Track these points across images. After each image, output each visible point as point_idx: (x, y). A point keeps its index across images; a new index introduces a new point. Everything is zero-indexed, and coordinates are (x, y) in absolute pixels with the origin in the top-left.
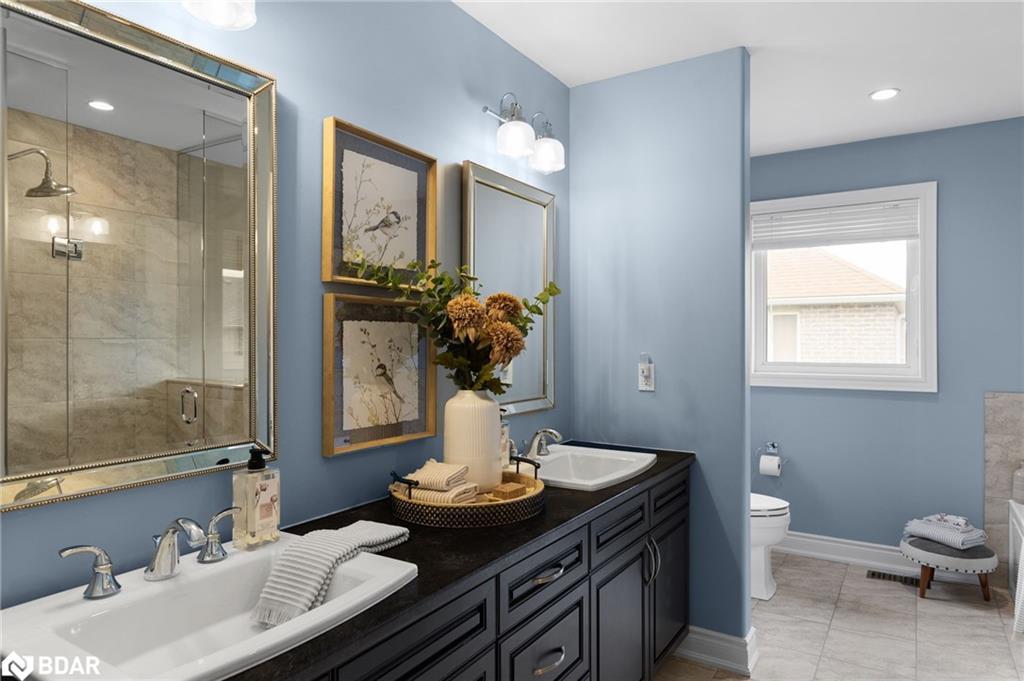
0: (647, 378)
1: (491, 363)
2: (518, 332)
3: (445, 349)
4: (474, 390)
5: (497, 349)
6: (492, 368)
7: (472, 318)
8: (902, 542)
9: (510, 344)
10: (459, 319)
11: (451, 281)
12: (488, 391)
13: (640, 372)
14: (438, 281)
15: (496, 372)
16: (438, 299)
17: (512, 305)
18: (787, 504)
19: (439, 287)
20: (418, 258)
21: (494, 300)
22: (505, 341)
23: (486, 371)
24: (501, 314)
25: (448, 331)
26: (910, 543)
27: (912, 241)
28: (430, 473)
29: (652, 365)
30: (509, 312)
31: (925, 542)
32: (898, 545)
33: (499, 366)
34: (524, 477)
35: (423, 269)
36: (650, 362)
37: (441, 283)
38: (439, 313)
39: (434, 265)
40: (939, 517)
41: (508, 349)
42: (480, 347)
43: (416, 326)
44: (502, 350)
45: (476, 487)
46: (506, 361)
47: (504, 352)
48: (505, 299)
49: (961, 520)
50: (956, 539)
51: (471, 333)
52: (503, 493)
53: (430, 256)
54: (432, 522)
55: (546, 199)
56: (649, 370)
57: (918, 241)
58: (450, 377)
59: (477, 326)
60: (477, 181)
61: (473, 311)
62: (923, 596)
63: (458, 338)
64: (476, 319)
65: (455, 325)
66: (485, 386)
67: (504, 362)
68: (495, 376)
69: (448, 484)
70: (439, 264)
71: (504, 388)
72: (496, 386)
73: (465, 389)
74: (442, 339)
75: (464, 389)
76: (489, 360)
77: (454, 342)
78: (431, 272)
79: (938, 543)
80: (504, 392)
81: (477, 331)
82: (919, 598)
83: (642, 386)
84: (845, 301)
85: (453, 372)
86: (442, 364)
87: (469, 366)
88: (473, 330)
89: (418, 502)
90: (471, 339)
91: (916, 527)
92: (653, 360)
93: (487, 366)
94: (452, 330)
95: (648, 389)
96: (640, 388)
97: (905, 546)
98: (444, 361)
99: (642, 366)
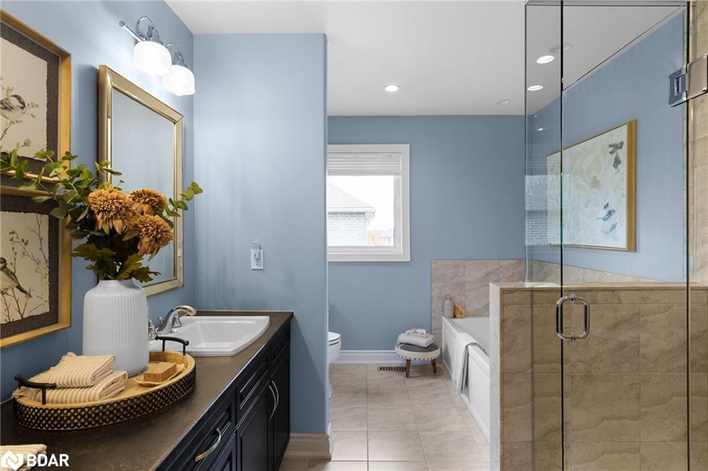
0: (258, 260)
1: (139, 254)
2: (166, 225)
3: (85, 240)
4: (120, 280)
5: (146, 239)
6: (140, 257)
7: (118, 211)
8: (396, 347)
9: (159, 236)
10: (104, 211)
11: (90, 174)
12: (133, 279)
13: (253, 256)
14: (73, 173)
15: (145, 261)
16: (75, 190)
17: (157, 200)
18: (339, 336)
19: (76, 179)
20: (48, 148)
21: (138, 196)
22: (155, 233)
23: (132, 261)
24: (146, 207)
25: (90, 223)
26: (401, 348)
27: (396, 177)
28: (68, 369)
29: (262, 250)
30: (153, 207)
31: (408, 346)
32: (394, 349)
33: (146, 257)
34: (170, 354)
35: (55, 158)
36: (260, 248)
37: (78, 176)
38: (78, 205)
39: (69, 156)
40: (414, 331)
41: (157, 240)
42: (126, 238)
43: (46, 217)
44: (151, 241)
45: (124, 375)
46: (153, 251)
47: (152, 243)
48: (149, 194)
49: (424, 331)
50: (423, 342)
51: (118, 225)
52: (155, 375)
53: (63, 148)
54: (76, 424)
55: (176, 117)
56: (260, 254)
57: (401, 177)
58: (90, 268)
59: (124, 218)
60: (114, 87)
61: (120, 203)
62: (407, 376)
63: (102, 229)
64: (123, 211)
65: (99, 217)
66: (131, 275)
67: (151, 253)
68: (144, 265)
69: (94, 378)
70: (75, 157)
71: (151, 276)
72: (143, 275)
73: (109, 279)
74: (81, 230)
75: (106, 279)
76: (137, 251)
77: (96, 234)
78: (66, 163)
79: (414, 345)
80: (151, 279)
81: (123, 222)
82: (406, 379)
83: (254, 266)
84: (342, 211)
85: (93, 263)
86: (81, 256)
87: (113, 257)
88: (120, 222)
89: (55, 406)
90: (117, 230)
91: (403, 338)
92: (262, 246)
93: (134, 256)
94: (94, 222)
95: (259, 268)
96: (253, 268)
97: (398, 350)
98: (83, 252)
99: (253, 252)
